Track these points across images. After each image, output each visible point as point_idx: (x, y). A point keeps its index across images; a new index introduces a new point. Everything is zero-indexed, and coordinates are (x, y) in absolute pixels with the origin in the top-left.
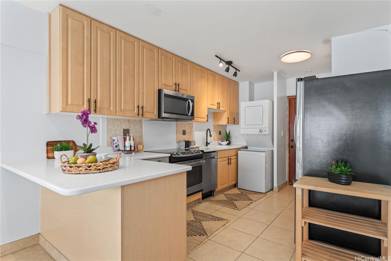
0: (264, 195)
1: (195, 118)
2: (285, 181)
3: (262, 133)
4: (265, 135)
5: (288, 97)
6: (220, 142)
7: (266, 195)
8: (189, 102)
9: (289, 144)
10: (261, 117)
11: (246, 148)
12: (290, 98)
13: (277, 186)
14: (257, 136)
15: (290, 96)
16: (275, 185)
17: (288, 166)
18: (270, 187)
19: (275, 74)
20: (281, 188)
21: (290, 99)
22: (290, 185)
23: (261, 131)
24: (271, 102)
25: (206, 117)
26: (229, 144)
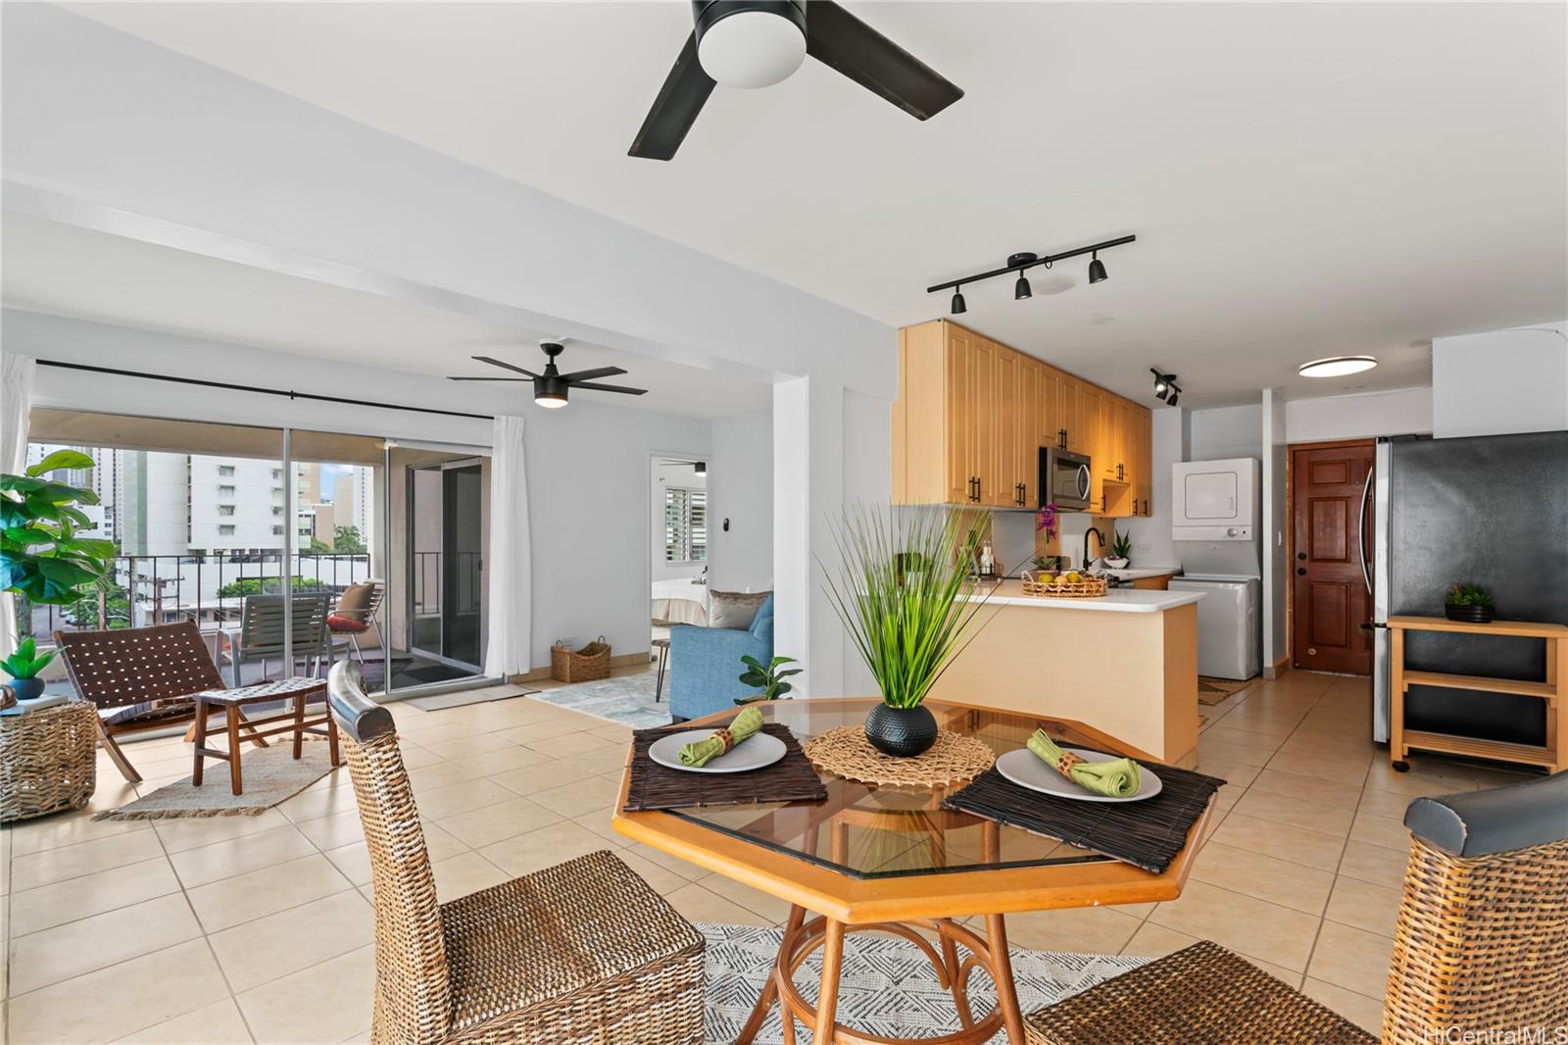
0: (1244, 684)
1: (1092, 506)
2: (1283, 660)
3: (1235, 539)
4: (1240, 542)
5: (1290, 446)
6: (1106, 560)
7: (1250, 684)
8: (1083, 468)
9: (1293, 564)
10: (1232, 499)
11: (1181, 573)
12: (1296, 448)
13: (1274, 667)
14: (1218, 547)
15: (1295, 445)
16: (1269, 662)
17: (1290, 622)
18: (1255, 668)
19: (1267, 394)
20: (1281, 669)
21: (1297, 454)
22: (1297, 668)
23: (1230, 533)
24: (1257, 462)
25: (1101, 501)
26: (1127, 567)
